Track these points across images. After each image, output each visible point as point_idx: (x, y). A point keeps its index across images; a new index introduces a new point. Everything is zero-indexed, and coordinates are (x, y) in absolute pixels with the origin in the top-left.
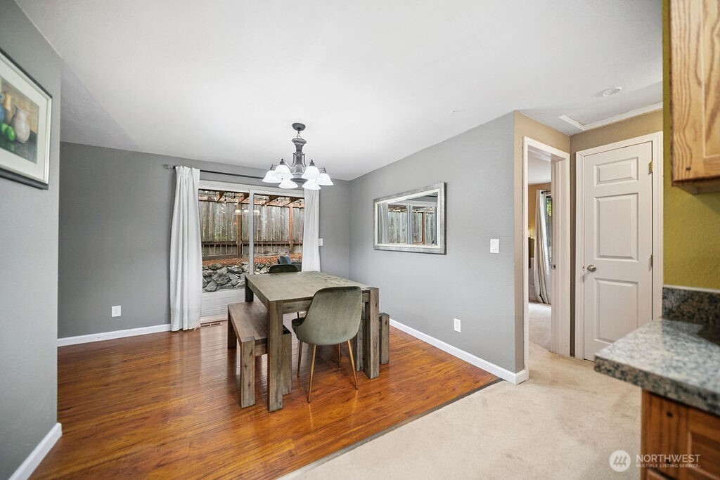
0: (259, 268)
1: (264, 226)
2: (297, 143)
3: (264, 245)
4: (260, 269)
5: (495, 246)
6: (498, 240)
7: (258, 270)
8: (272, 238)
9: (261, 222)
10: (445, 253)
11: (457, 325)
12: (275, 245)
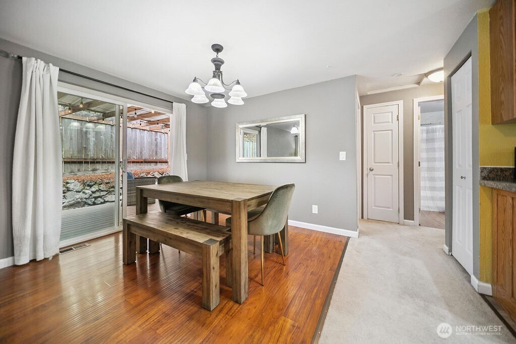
0: (89, 185)
1: (92, 144)
2: (216, 63)
3: (91, 163)
4: (91, 186)
5: (343, 156)
6: (345, 152)
7: (88, 188)
8: (101, 155)
9: (87, 139)
10: (305, 162)
11: (315, 209)
12: (105, 162)
